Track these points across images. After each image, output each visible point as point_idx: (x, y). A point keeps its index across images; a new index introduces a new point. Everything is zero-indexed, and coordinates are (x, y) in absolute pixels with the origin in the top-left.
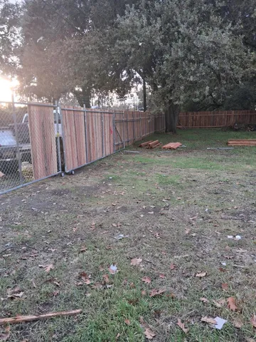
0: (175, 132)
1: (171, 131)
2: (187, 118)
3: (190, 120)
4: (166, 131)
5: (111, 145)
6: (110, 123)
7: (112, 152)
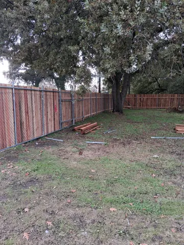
0: (122, 113)
1: (118, 111)
2: (135, 99)
3: (138, 102)
4: (113, 112)
5: (56, 123)
6: (55, 101)
7: (57, 129)
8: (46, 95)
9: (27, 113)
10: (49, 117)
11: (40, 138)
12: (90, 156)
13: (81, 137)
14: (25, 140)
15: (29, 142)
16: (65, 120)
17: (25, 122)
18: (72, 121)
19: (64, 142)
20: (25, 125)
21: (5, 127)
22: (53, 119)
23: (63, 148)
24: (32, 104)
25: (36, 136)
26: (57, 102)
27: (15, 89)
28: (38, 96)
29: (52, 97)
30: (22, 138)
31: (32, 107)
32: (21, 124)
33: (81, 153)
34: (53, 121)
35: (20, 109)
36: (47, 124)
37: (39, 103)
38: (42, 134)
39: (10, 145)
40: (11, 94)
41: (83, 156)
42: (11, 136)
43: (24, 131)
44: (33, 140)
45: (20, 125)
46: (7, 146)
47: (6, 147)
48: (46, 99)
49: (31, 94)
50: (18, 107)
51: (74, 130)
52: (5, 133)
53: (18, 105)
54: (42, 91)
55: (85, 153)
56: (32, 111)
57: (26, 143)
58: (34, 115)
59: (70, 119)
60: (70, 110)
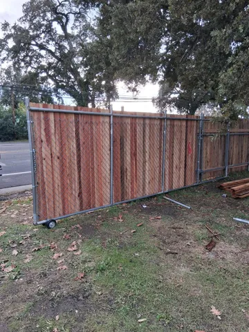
5: (188, 173)
6: (190, 137)
7: (189, 184)
8: (172, 126)
9: (134, 155)
10: (176, 161)
11: (155, 196)
12: (229, 257)
13: (231, 204)
14: (129, 197)
15: (135, 201)
16: (208, 168)
17: (129, 169)
18: (224, 170)
19: (191, 211)
20: (129, 174)
21: (93, 175)
22: (182, 166)
23: (182, 224)
24: (144, 141)
25: (148, 192)
26: (192, 138)
27: (114, 116)
28: (156, 128)
29: (184, 129)
30: (123, 194)
31: (144, 145)
32: (123, 172)
33: (210, 246)
34: (182, 170)
35: (122, 148)
36: (171, 173)
37: (157, 138)
38: (160, 190)
39: (101, 205)
40: (107, 125)
41: (211, 256)
42: (103, 190)
43: (128, 184)
44: (141, 200)
45: (120, 174)
46: (97, 206)
47: (94, 207)
48: (172, 133)
49: (144, 124)
50: (119, 146)
51: (221, 188)
52: (93, 186)
53: (118, 143)
54: (164, 119)
55: (221, 246)
56: (144, 152)
57: (130, 202)
58: (147, 158)
59: (220, 166)
60: (220, 152)
